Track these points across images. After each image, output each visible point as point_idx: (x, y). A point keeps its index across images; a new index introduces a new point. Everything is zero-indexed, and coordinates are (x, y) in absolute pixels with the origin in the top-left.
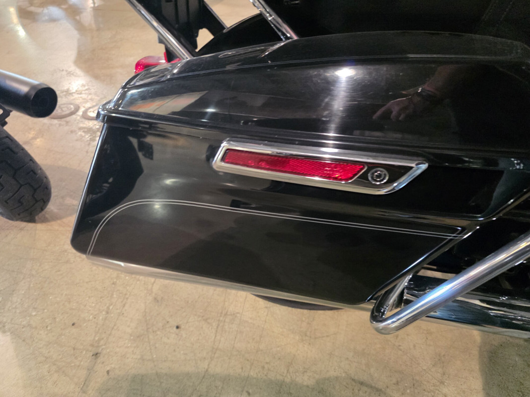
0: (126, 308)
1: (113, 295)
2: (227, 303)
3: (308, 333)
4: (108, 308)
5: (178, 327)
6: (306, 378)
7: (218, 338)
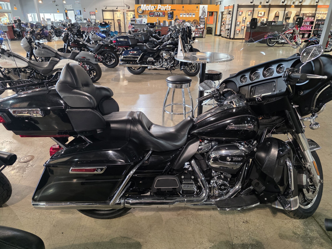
0: (43, 230)
1: (37, 227)
2: (81, 223)
3: (109, 227)
4: (36, 232)
5: (62, 233)
6: (107, 239)
7: (77, 234)
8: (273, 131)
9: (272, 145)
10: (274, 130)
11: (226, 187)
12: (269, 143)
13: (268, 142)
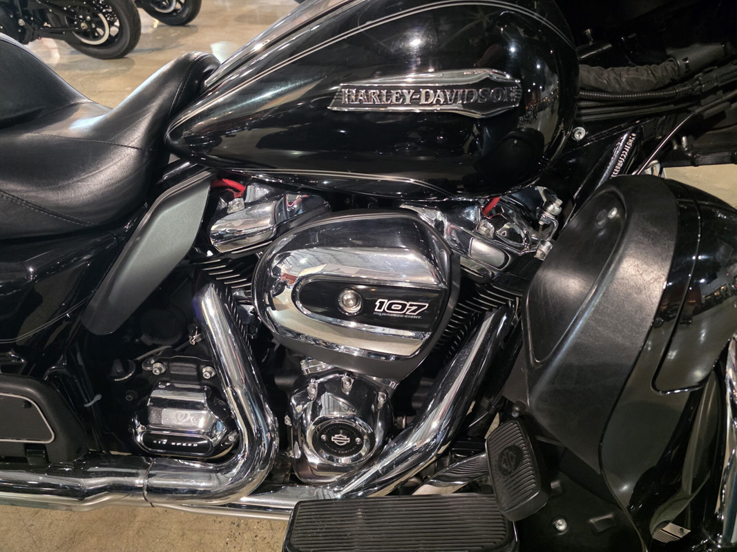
8: (669, 143)
9: (627, 225)
10: (680, 142)
11: (358, 439)
12: (614, 213)
13: (609, 210)
